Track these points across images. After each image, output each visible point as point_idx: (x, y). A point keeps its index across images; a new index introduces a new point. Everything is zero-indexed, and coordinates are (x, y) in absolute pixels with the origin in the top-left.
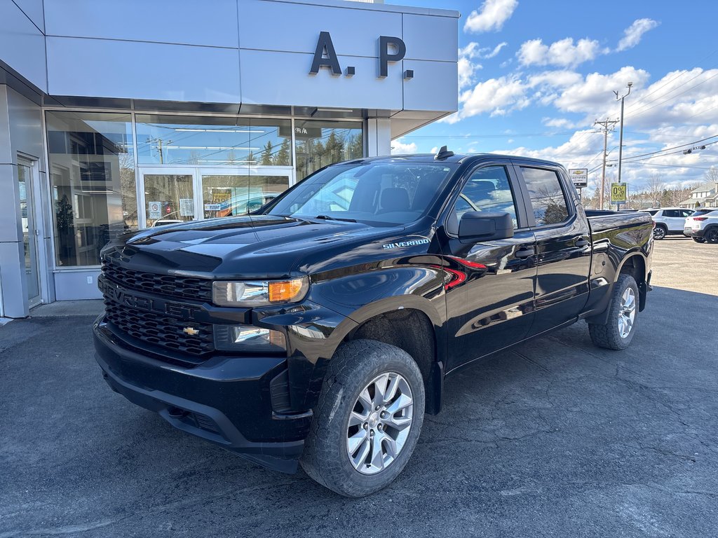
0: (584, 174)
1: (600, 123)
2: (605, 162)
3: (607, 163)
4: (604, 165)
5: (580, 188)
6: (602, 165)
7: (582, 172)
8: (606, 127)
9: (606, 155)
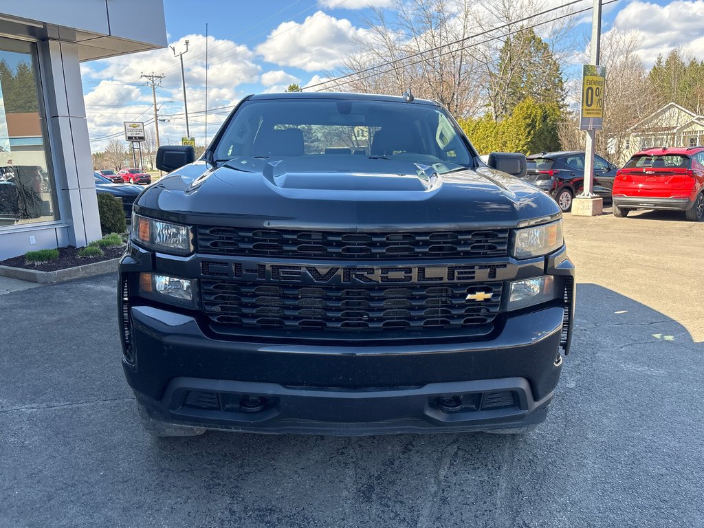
0: (141, 127)
1: (146, 76)
2: (157, 116)
3: (159, 118)
4: (157, 120)
5: (139, 142)
6: (154, 120)
7: (139, 126)
8: (153, 81)
9: (156, 110)
